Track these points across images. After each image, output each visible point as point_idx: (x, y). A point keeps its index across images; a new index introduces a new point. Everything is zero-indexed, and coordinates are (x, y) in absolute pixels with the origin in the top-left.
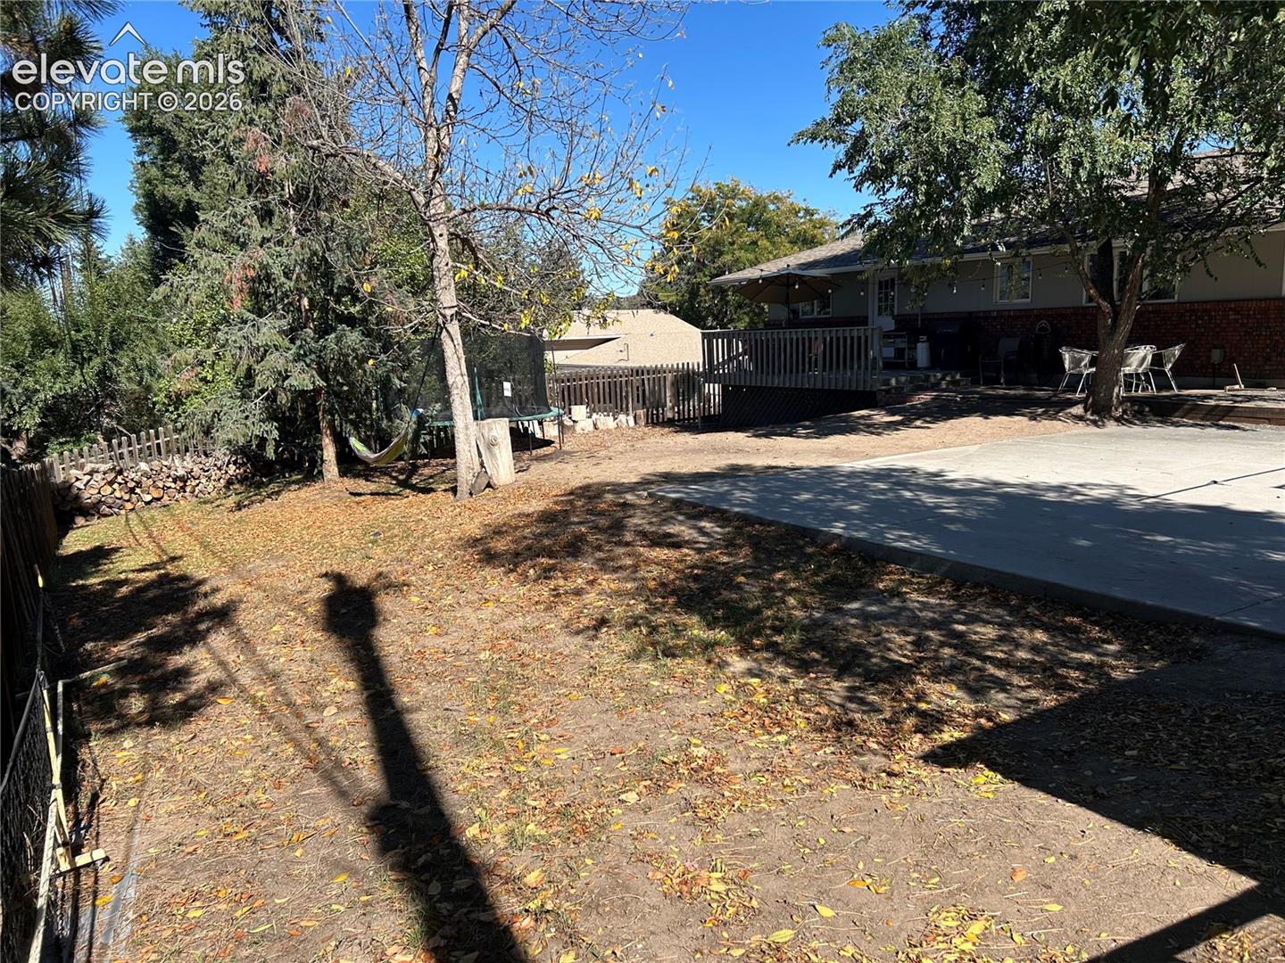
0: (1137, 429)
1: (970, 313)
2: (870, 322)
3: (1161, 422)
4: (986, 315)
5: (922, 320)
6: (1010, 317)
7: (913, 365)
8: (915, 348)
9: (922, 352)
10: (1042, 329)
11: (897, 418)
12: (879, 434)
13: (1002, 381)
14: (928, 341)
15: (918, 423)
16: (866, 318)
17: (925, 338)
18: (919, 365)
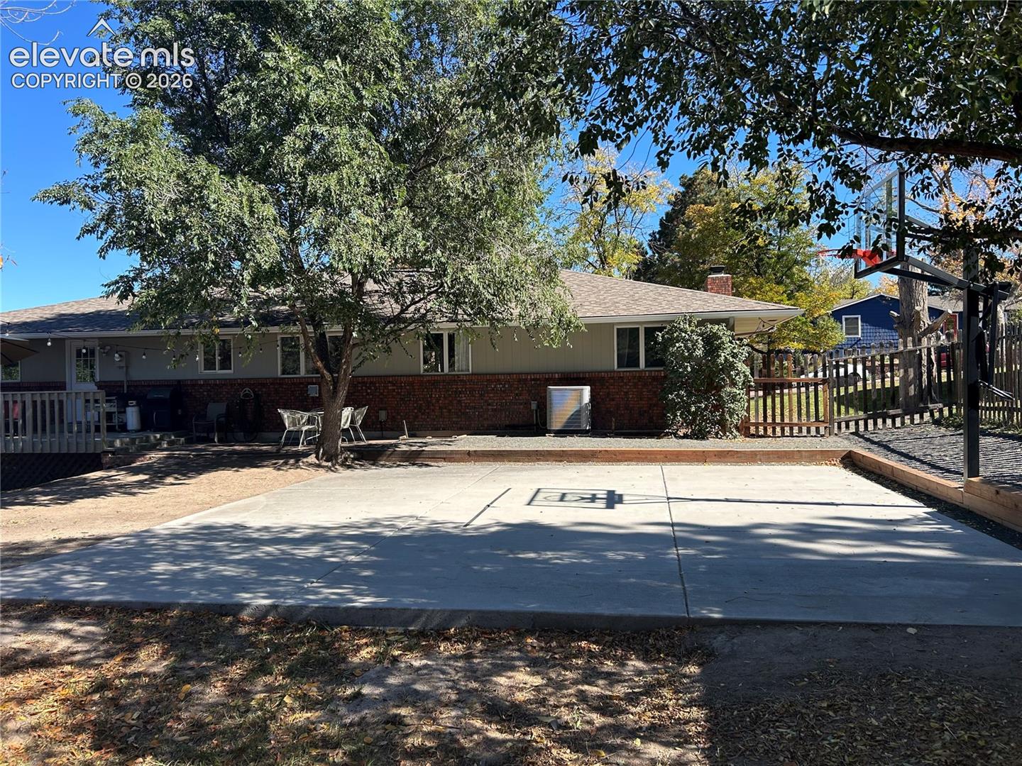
0: (358, 472)
1: (179, 381)
2: (68, 386)
3: (373, 465)
4: (194, 384)
5: (128, 387)
6: (216, 385)
7: (123, 428)
8: (125, 412)
9: (132, 416)
10: (246, 395)
11: (142, 477)
12: (134, 494)
13: (216, 440)
14: (138, 405)
15: (170, 480)
16: (65, 383)
17: (134, 402)
18: (130, 427)
